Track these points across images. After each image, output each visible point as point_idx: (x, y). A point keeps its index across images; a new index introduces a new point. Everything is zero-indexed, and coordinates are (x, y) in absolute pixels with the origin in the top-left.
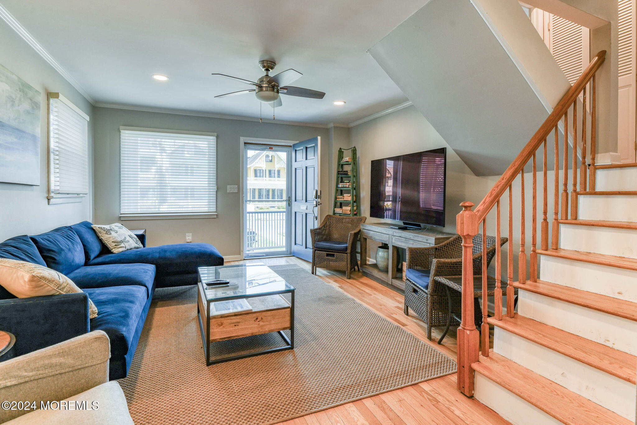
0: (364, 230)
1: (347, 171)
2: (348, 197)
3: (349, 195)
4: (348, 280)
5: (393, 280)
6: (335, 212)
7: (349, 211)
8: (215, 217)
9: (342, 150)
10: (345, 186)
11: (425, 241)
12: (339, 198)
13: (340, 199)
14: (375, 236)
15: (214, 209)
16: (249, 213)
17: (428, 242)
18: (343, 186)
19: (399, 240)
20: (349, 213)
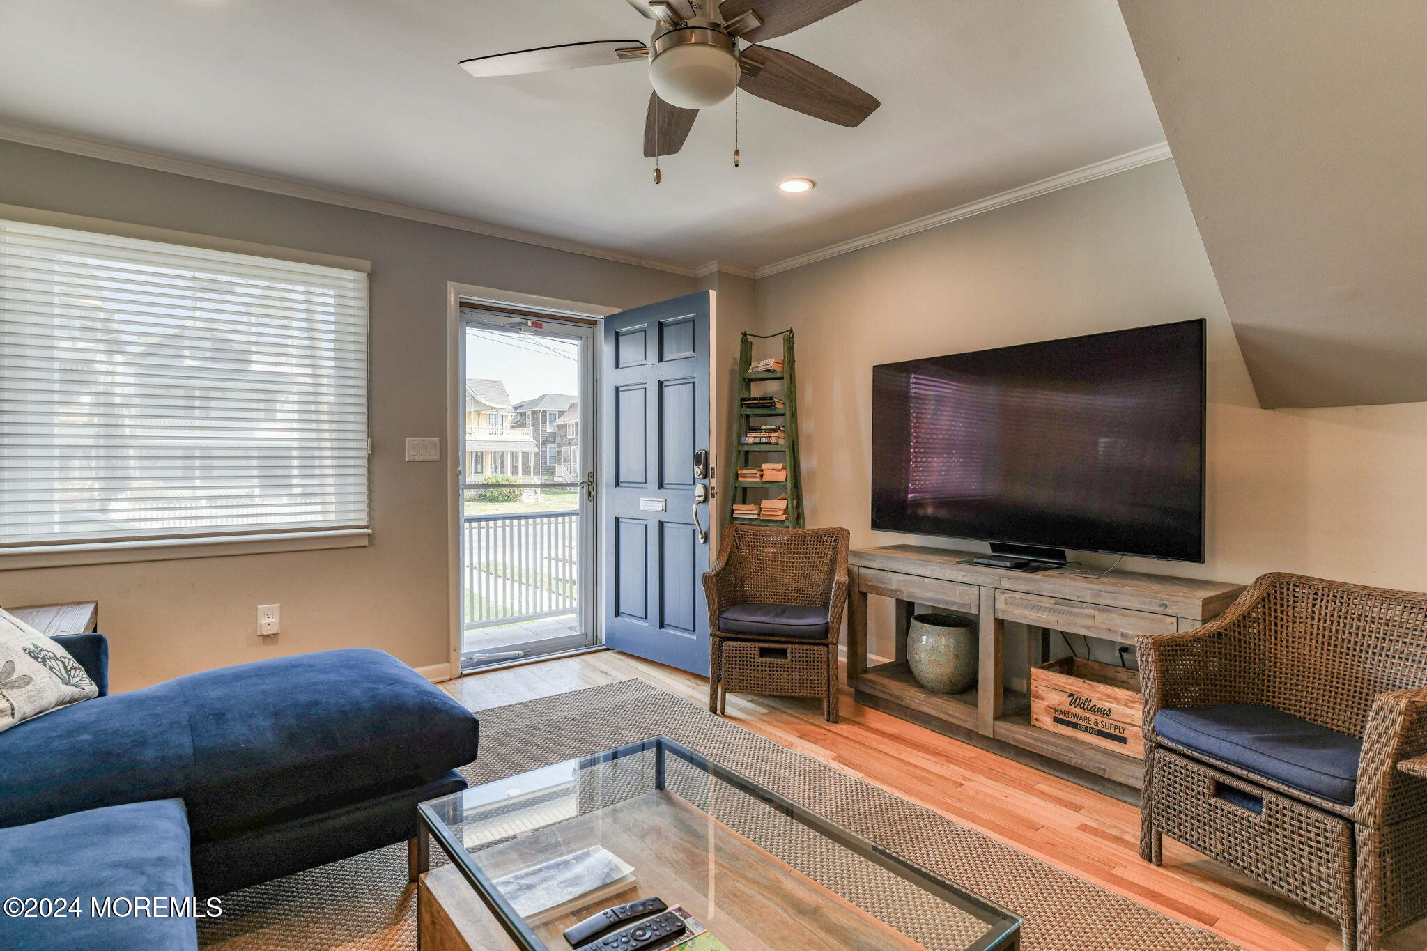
0: (862, 571)
1: (771, 398)
2: (775, 472)
3: (780, 466)
4: (833, 727)
5: (996, 722)
6: (735, 516)
7: (781, 513)
8: (365, 542)
9: (750, 338)
10: (766, 440)
11: (1158, 609)
12: (744, 476)
13: (749, 477)
14: (913, 590)
15: (362, 518)
16: (470, 520)
17: (1168, 611)
18: (758, 441)
19: (1025, 602)
20: (783, 518)
